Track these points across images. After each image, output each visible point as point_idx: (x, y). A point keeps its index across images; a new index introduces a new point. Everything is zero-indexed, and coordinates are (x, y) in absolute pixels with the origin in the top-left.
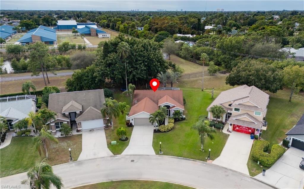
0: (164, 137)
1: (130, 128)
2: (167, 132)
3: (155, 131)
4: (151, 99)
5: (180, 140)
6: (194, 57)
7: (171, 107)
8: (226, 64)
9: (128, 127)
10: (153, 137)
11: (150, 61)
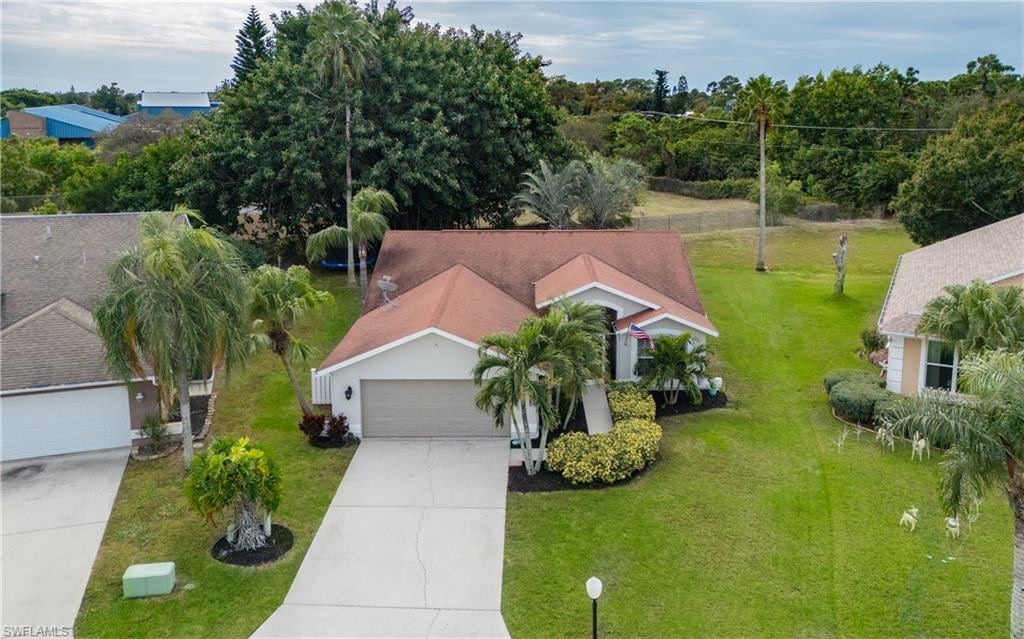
0: (599, 529)
1: (328, 457)
2: (618, 482)
3: (520, 480)
4: (489, 278)
5: (744, 552)
6: (668, 171)
7: (620, 316)
8: (826, 181)
9: (313, 450)
10: (508, 529)
11: (481, 108)
